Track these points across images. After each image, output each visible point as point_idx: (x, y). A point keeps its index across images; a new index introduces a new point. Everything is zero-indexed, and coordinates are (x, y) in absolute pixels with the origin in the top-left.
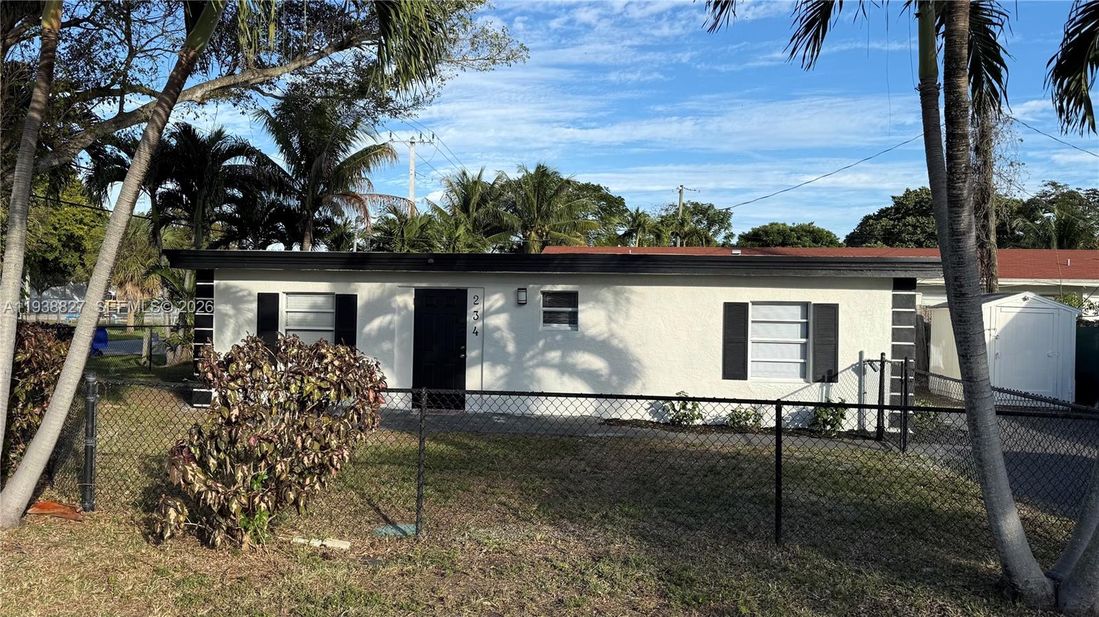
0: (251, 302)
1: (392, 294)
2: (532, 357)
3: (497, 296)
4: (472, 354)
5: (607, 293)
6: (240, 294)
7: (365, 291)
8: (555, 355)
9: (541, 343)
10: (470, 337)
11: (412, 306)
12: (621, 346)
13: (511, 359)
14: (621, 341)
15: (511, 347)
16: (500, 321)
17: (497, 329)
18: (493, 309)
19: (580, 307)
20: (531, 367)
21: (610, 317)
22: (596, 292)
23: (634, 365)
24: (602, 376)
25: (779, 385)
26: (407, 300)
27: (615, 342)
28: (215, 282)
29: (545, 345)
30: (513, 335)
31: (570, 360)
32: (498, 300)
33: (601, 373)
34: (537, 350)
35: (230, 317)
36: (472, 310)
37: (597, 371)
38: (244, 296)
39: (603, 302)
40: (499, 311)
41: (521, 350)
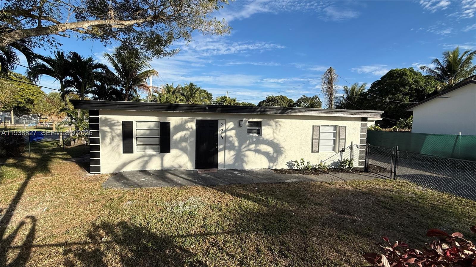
0: (119, 125)
1: (186, 122)
2: (245, 148)
3: (231, 123)
4: (220, 147)
5: (272, 123)
7: (174, 121)
8: (253, 146)
9: (248, 142)
10: (220, 140)
11: (194, 128)
13: (237, 148)
14: (278, 140)
15: (236, 144)
16: (232, 133)
17: (231, 137)
18: (229, 128)
19: (263, 128)
20: (244, 151)
21: (273, 131)
22: (268, 122)
23: (282, 149)
25: (328, 154)
26: (193, 125)
27: (275, 141)
28: (100, 116)
30: (237, 139)
31: (258, 148)
34: (246, 145)
35: (108, 132)
36: (221, 129)
37: (268, 152)
38: (115, 123)
39: (271, 126)
41: (241, 144)
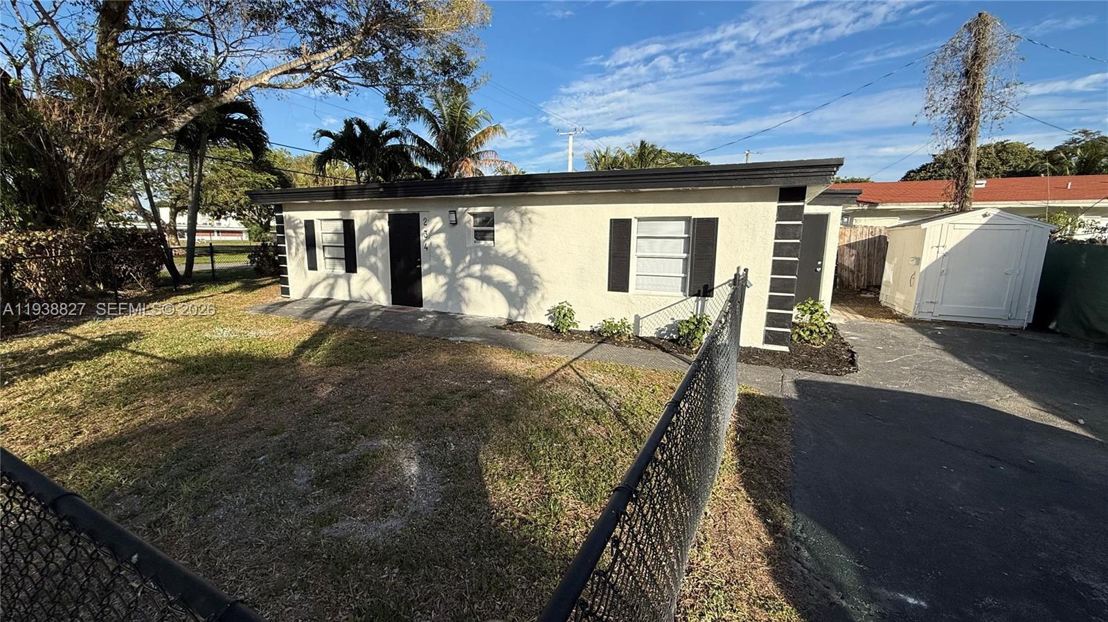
0: (301, 227)
1: (374, 218)
2: (462, 270)
3: (438, 219)
4: (425, 267)
5: (514, 216)
6: (296, 222)
7: (359, 217)
8: (476, 269)
9: (468, 259)
10: (423, 251)
11: (387, 229)
12: (526, 261)
13: (449, 271)
14: (526, 257)
15: (448, 262)
16: (439, 240)
17: (438, 246)
18: (435, 230)
19: (496, 227)
20: (461, 278)
21: (516, 235)
22: (506, 214)
23: (536, 278)
24: (511, 287)
25: (657, 298)
26: (383, 225)
27: (521, 258)
28: (284, 214)
29: (470, 261)
30: (449, 252)
31: (487, 273)
32: (437, 223)
33: (510, 284)
34: (465, 265)
35: (293, 237)
36: (425, 230)
37: (507, 283)
38: (298, 224)
39: (510, 222)
40: (438, 232)
41: (456, 263)
